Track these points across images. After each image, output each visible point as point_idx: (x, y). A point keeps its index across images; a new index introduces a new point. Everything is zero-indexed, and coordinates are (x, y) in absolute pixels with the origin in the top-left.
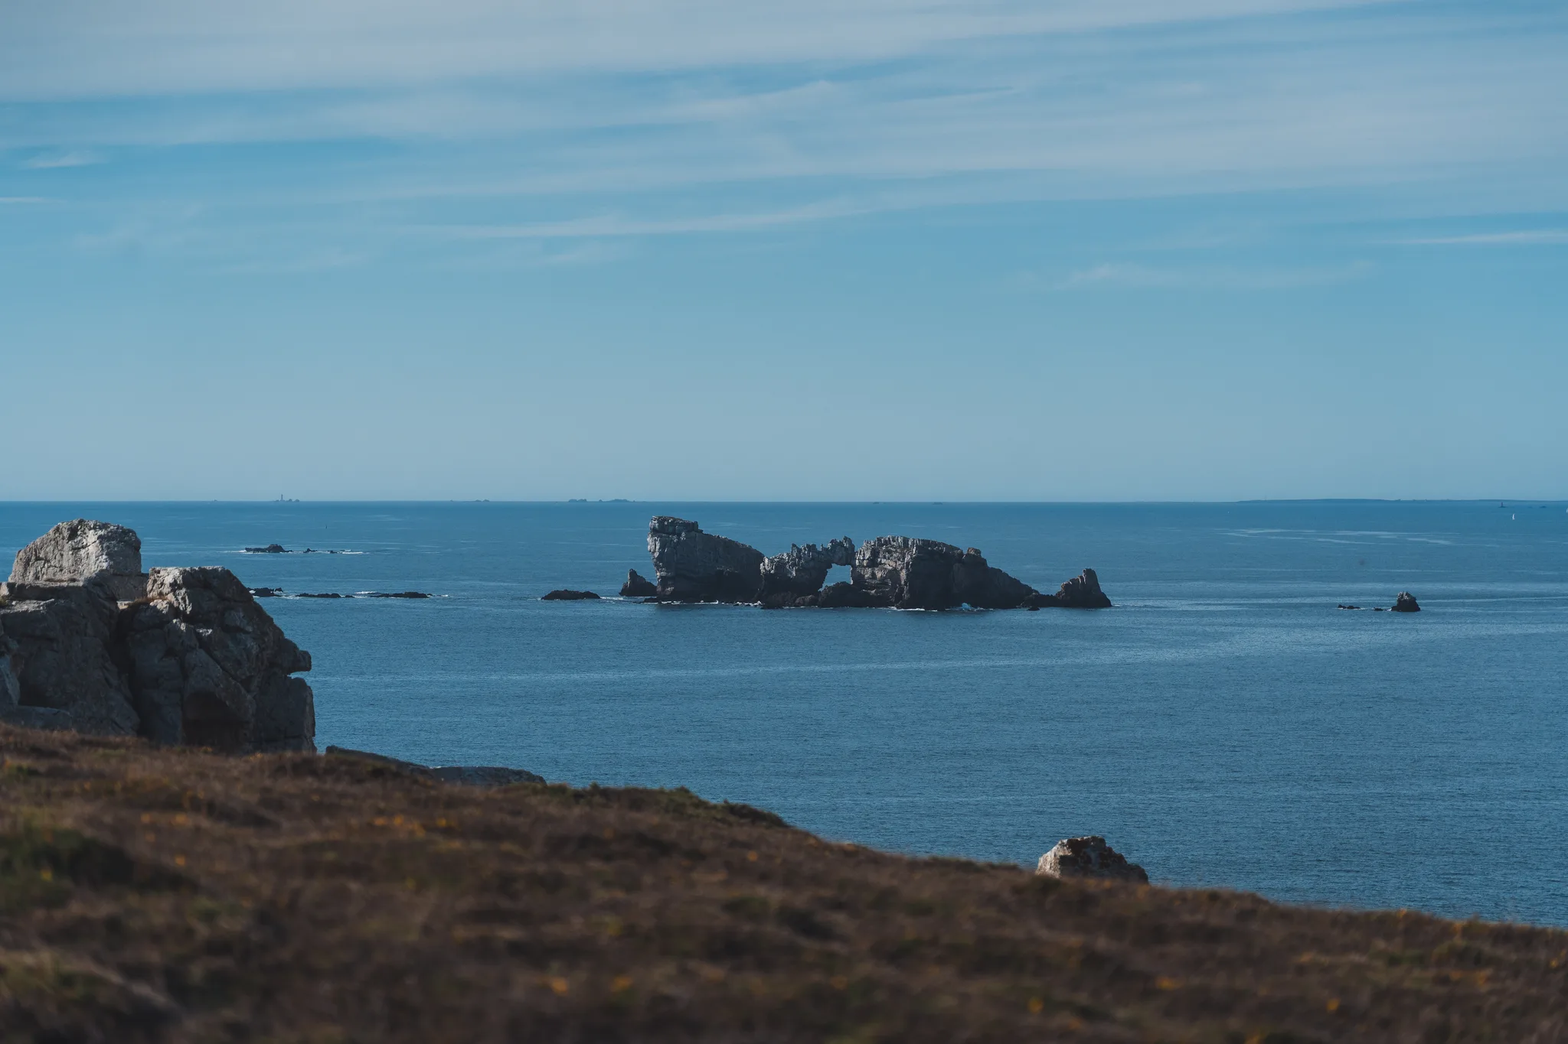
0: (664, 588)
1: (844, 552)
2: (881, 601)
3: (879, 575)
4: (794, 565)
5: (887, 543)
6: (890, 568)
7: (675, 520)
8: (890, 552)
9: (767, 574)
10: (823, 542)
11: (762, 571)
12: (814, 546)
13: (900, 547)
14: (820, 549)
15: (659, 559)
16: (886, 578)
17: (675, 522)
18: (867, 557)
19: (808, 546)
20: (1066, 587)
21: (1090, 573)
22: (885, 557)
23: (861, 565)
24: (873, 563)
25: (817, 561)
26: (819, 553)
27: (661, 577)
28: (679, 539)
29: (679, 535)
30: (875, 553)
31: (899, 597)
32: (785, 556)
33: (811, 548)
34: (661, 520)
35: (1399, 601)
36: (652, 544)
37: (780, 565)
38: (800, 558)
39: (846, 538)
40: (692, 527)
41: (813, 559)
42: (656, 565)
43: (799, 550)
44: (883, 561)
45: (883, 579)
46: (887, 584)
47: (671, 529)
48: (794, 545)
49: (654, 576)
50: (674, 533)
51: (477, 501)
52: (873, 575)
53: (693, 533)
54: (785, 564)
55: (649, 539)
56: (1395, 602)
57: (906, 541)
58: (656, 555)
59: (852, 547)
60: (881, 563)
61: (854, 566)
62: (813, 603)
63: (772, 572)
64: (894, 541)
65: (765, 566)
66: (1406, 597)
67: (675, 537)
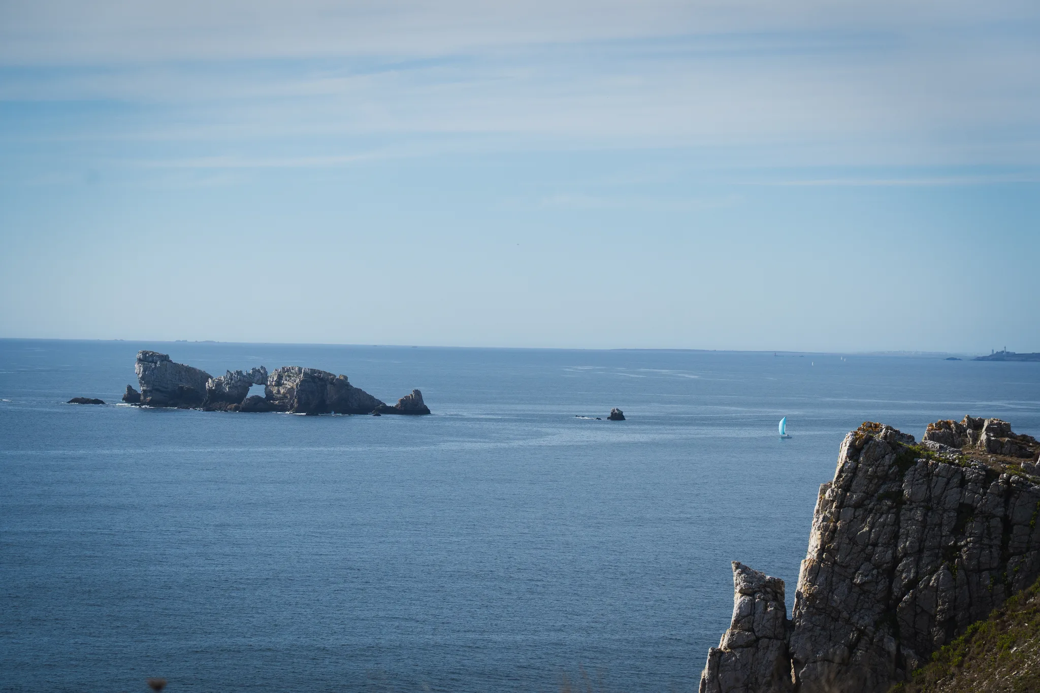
0: (145, 397)
1: (260, 376)
2: (283, 408)
3: (282, 391)
4: (228, 384)
5: (288, 370)
6: (289, 387)
7: (153, 353)
8: (289, 376)
9: (210, 390)
10: (247, 370)
11: (207, 387)
12: (241, 372)
13: (296, 373)
14: (245, 374)
15: (143, 378)
16: (286, 393)
17: (153, 354)
18: (275, 379)
19: (237, 372)
20: (402, 401)
21: (417, 393)
22: (286, 380)
23: (271, 385)
24: (279, 383)
25: (243, 382)
26: (244, 376)
27: (143, 390)
28: (156, 366)
29: (156, 363)
30: (280, 377)
31: (292, 406)
32: (222, 378)
33: (239, 373)
34: (145, 353)
35: (612, 413)
36: (138, 368)
37: (219, 384)
38: (232, 380)
39: (262, 367)
40: (165, 358)
41: (240, 380)
42: (140, 383)
43: (232, 375)
44: (285, 382)
45: (284, 394)
46: (287, 397)
47: (150, 359)
48: (228, 371)
49: (140, 389)
50: (152, 362)
51: (116, 340)
52: (279, 392)
53: (165, 362)
54: (222, 383)
55: (136, 366)
56: (609, 414)
57: (300, 369)
58: (140, 376)
59: (266, 373)
60: (284, 384)
61: (267, 386)
62: (236, 409)
63: (213, 388)
64: (293, 369)
65: (209, 384)
66: (616, 411)
67: (153, 364)
